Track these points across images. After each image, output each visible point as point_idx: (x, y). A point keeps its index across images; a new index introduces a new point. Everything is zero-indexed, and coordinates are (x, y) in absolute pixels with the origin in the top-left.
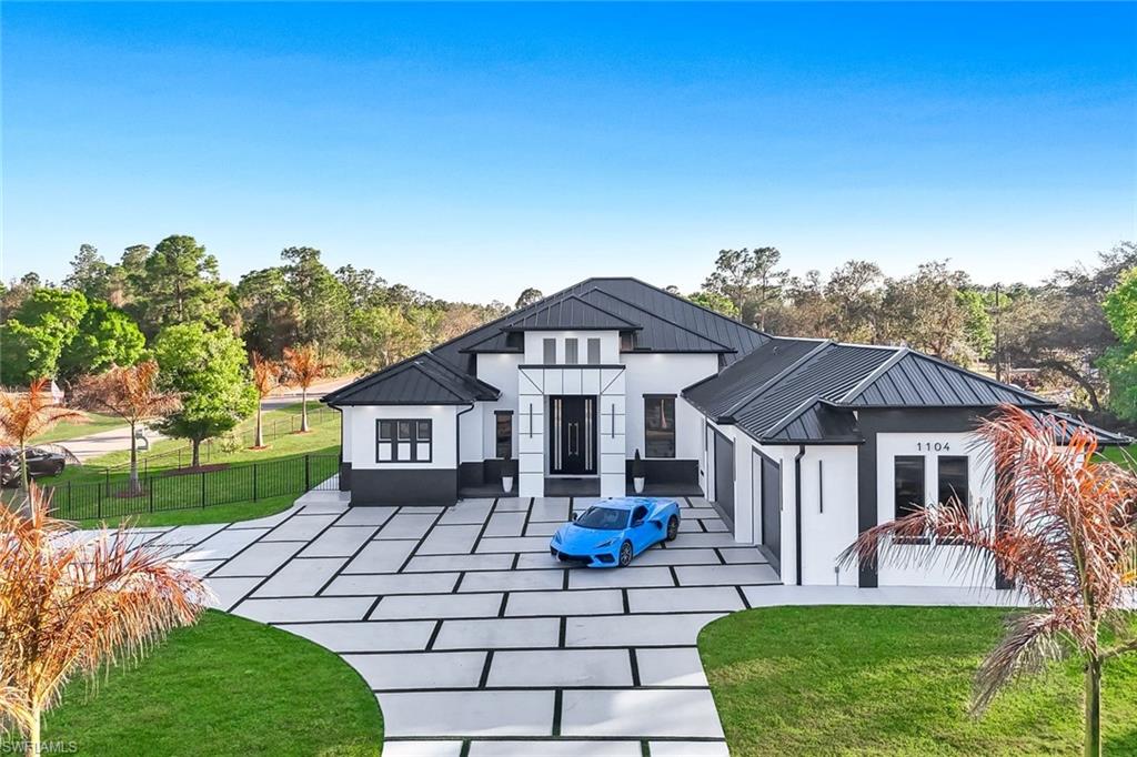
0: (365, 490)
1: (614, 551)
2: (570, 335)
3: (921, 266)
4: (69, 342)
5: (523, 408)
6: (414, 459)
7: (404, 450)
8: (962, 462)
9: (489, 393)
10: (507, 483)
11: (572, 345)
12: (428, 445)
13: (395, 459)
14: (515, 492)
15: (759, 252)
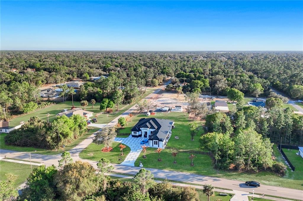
0: (133, 136)
1: (143, 143)
5: (143, 132)
8: (157, 141)
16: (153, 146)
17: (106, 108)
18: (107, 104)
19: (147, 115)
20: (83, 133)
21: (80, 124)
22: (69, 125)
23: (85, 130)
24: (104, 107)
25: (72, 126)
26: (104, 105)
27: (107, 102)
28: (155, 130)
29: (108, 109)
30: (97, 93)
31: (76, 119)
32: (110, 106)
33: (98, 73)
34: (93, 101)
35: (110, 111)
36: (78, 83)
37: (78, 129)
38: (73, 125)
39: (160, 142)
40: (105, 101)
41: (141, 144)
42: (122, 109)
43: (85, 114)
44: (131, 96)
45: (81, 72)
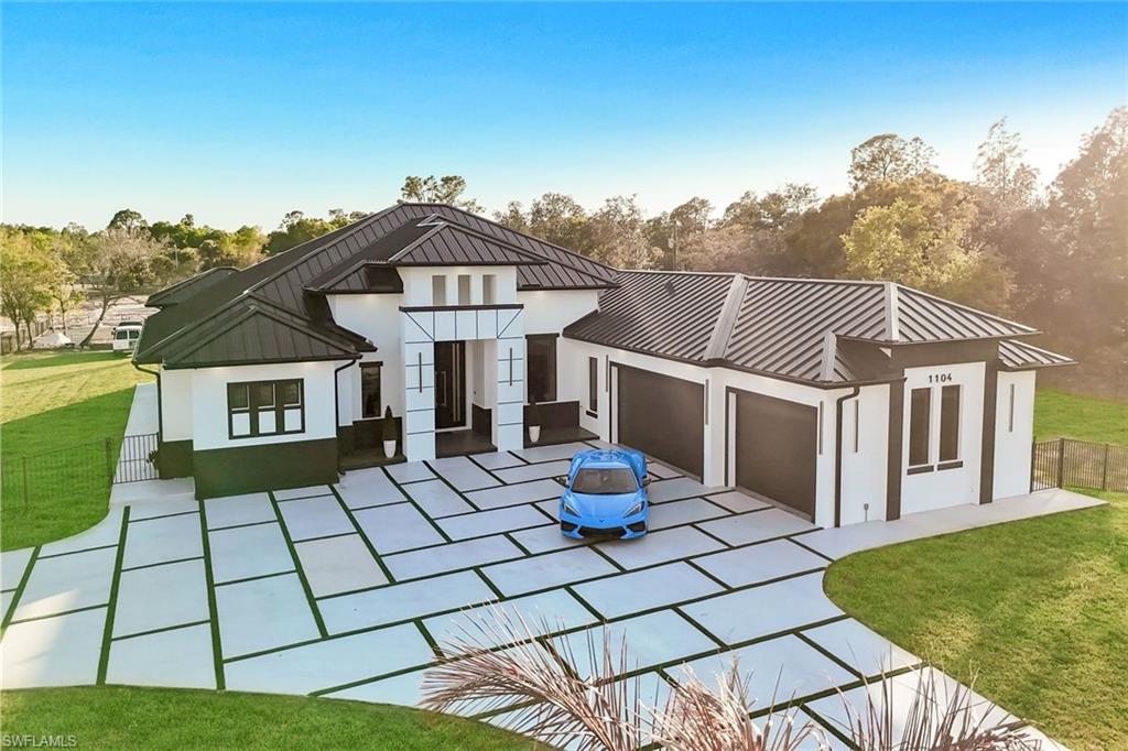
2: (463, 271)
3: (608, 201)
5: (410, 356)
7: (267, 420)
9: (351, 346)
10: (390, 447)
11: (464, 282)
12: (299, 410)
13: (254, 432)
14: (400, 457)
15: (446, 180)
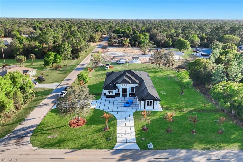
0: (107, 96)
1: (128, 106)
4: (53, 60)
6: (111, 94)
7: (110, 93)
8: (151, 101)
9: (117, 87)
10: (119, 95)
11: (125, 84)
13: (109, 94)
16: (145, 108)
17: (53, 63)
18: (53, 58)
19: (106, 69)
20: (29, 99)
21: (22, 87)
22: (4, 89)
23: (31, 93)
24: (50, 63)
25: (9, 90)
26: (49, 59)
27: (53, 56)
28: (137, 85)
29: (55, 65)
30: (36, 47)
31: (14, 79)
32: (57, 61)
33: (28, 31)
34: (33, 56)
35: (58, 67)
36: (7, 40)
37: (20, 94)
38: (11, 89)
39: (155, 102)
40: (50, 55)
41: (125, 106)
42: (71, 64)
43: (25, 72)
44: (78, 49)
45: (9, 31)
